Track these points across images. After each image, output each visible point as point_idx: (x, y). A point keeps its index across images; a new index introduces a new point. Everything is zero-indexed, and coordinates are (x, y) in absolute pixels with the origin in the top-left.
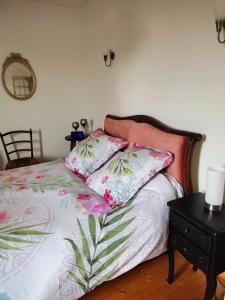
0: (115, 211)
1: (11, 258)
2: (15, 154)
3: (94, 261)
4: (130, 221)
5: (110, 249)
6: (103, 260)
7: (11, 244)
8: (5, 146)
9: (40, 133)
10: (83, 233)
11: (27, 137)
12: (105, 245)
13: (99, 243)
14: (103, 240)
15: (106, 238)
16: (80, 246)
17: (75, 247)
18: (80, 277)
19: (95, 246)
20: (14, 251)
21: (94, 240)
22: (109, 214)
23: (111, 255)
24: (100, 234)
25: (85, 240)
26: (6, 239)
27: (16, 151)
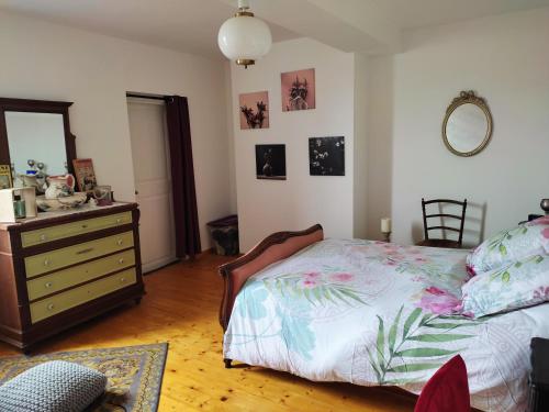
0: (453, 318)
1: (327, 307)
2: (440, 231)
3: (397, 354)
4: (464, 337)
5: (419, 353)
6: (407, 360)
7: (333, 297)
8: (425, 217)
9: (484, 208)
10: (397, 320)
11: (457, 210)
12: (415, 345)
13: (409, 338)
14: (414, 338)
15: (420, 338)
16: (387, 329)
17: (381, 328)
18: (376, 361)
19: (404, 339)
20: (331, 304)
21: (405, 333)
22: (440, 317)
23: (419, 360)
24: (415, 330)
25: (395, 327)
26: (333, 292)
27: (443, 228)
